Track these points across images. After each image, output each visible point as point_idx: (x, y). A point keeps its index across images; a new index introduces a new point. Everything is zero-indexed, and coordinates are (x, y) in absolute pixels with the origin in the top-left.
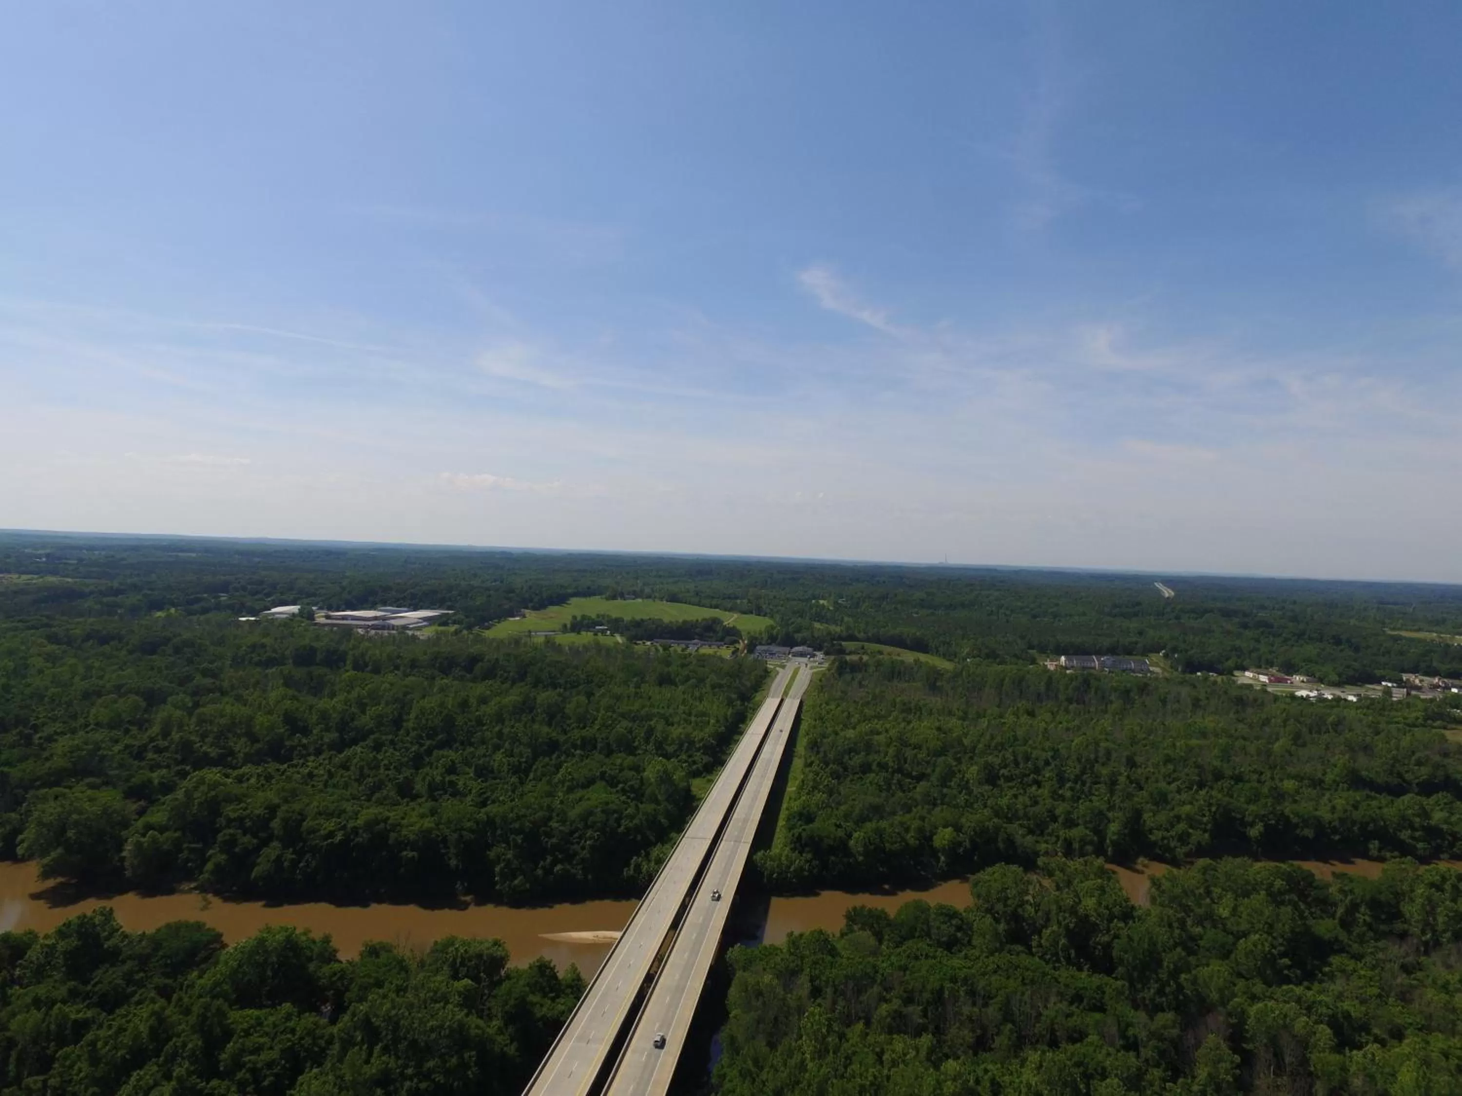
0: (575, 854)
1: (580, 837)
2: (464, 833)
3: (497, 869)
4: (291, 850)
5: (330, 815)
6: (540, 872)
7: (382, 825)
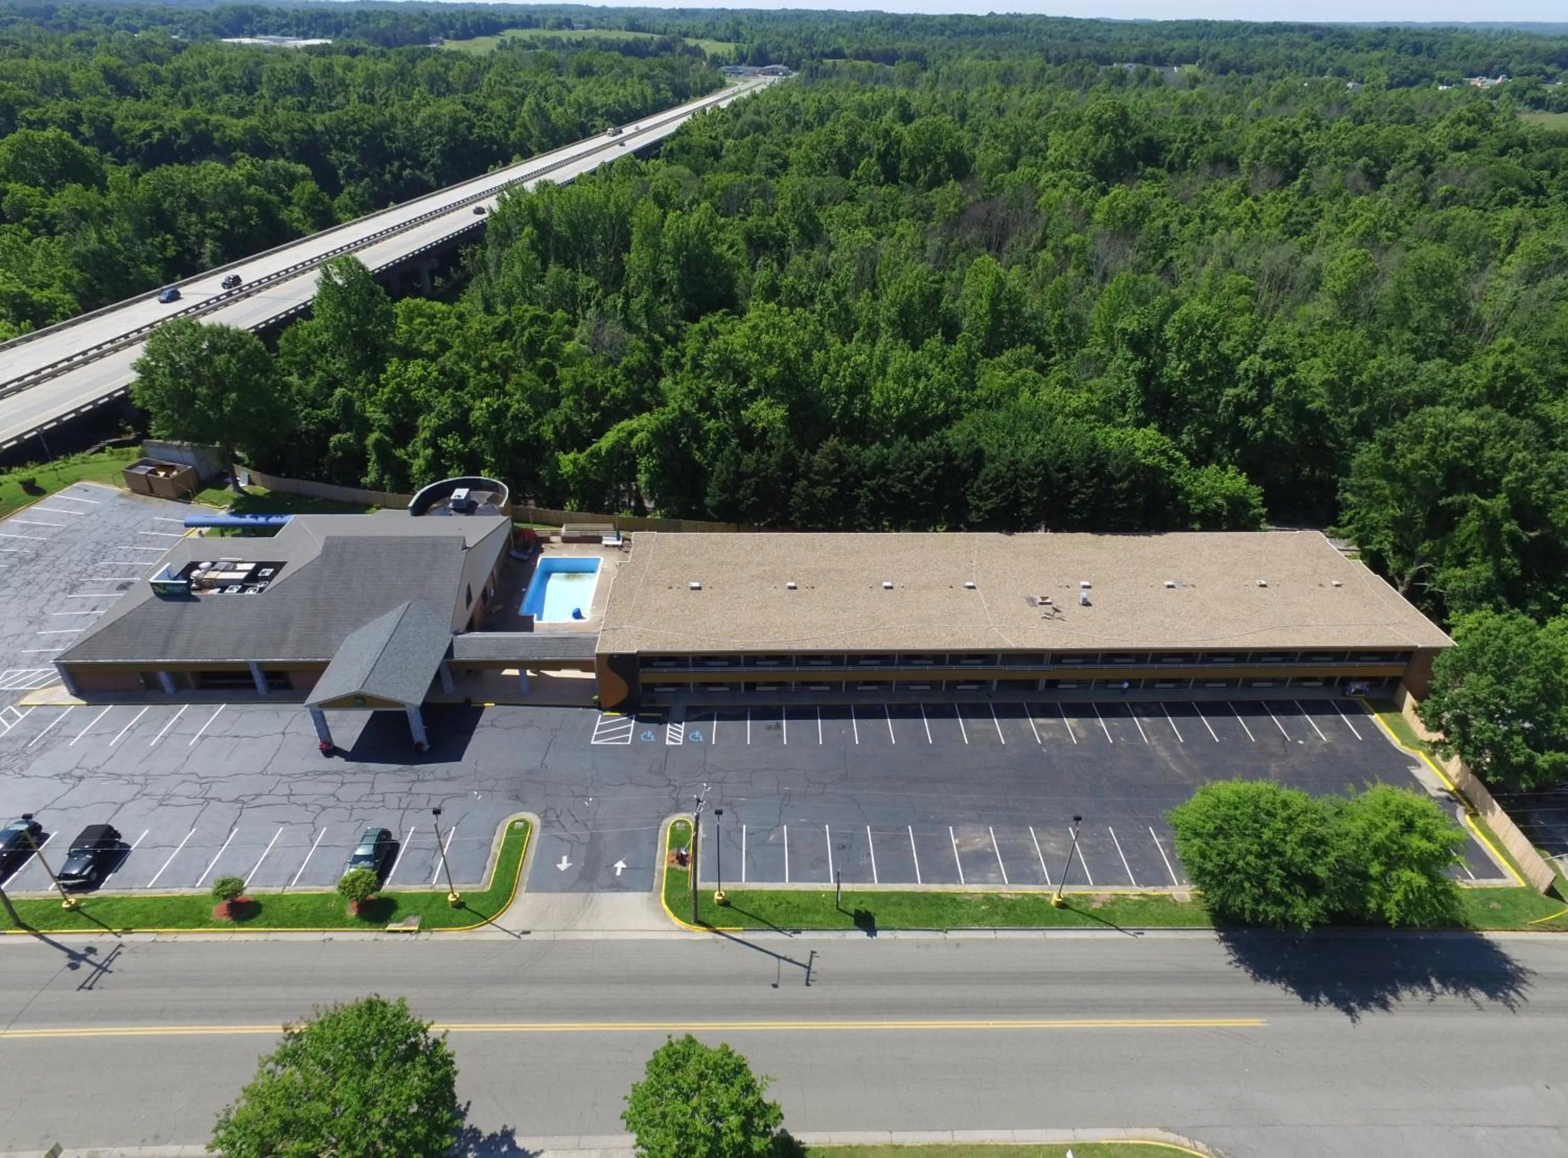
0: (426, 162)
1: (430, 145)
2: (296, 134)
3: (341, 172)
4: (109, 154)
5: (143, 118)
6: (388, 177)
7: (203, 126)
